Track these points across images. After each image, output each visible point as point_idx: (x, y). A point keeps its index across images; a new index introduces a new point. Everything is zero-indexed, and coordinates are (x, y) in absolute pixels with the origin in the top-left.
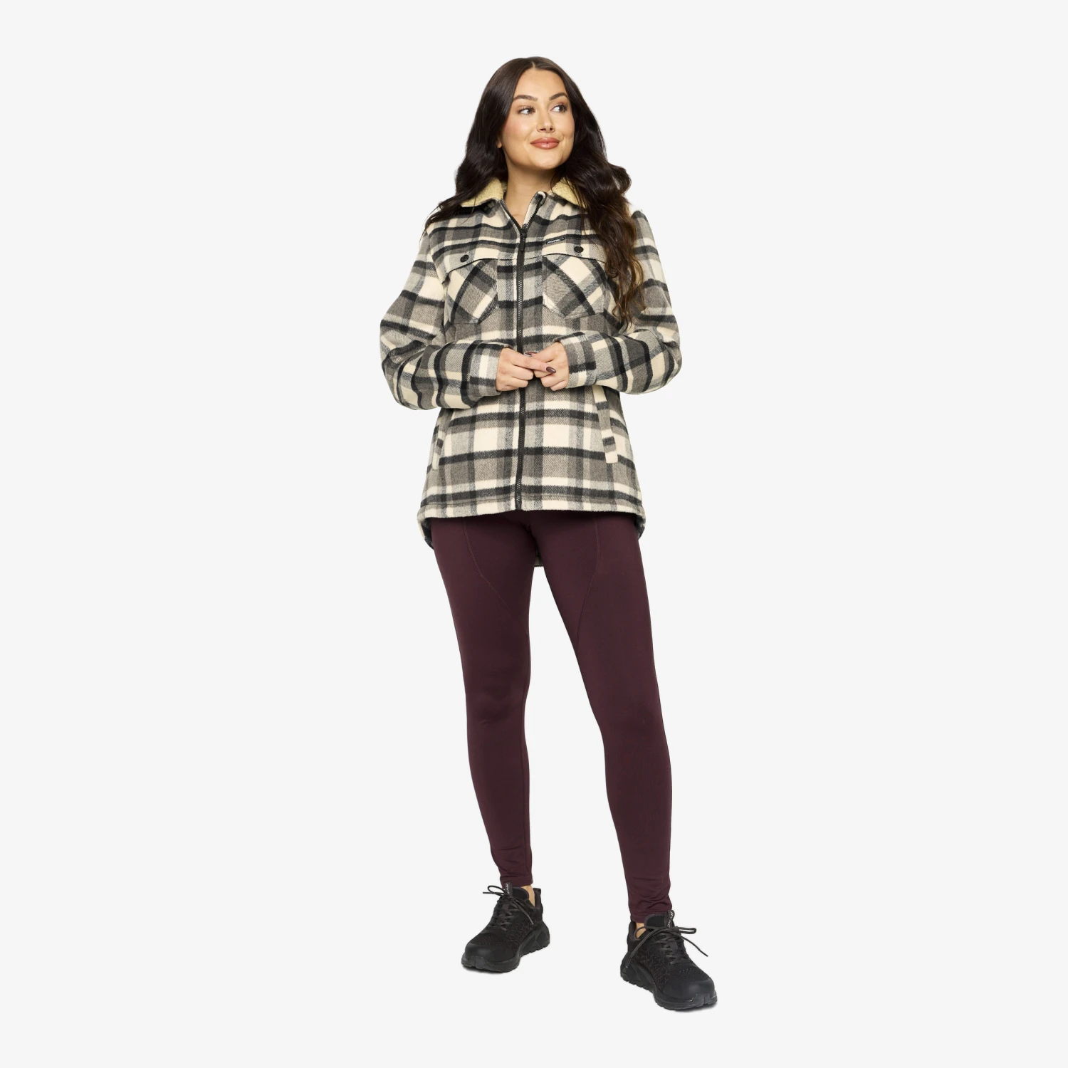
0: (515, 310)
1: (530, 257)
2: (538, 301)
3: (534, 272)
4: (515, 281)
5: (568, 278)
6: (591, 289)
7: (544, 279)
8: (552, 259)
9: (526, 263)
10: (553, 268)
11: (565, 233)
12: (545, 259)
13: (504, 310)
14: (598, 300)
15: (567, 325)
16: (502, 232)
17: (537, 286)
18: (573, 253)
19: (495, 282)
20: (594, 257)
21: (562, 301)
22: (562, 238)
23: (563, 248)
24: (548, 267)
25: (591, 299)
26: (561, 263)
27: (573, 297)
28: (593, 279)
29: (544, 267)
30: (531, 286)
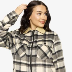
0: (30, 57)
1: (34, 45)
2: (36, 56)
3: (35, 49)
4: (30, 50)
5: (43, 50)
6: (48, 53)
7: (37, 51)
8: (39, 46)
9: (33, 46)
10: (39, 48)
11: (42, 39)
12: (37, 45)
13: (27, 57)
14: (50, 55)
15: (43, 61)
16: (29, 38)
17: (35, 52)
18: (44, 44)
19: (26, 50)
20: (49, 45)
21: (41, 56)
22: (41, 41)
23: (42, 43)
24: (38, 48)
25: (48, 55)
26: (41, 47)
27: (44, 55)
28: (48, 50)
29: (37, 48)
30: (34, 52)
